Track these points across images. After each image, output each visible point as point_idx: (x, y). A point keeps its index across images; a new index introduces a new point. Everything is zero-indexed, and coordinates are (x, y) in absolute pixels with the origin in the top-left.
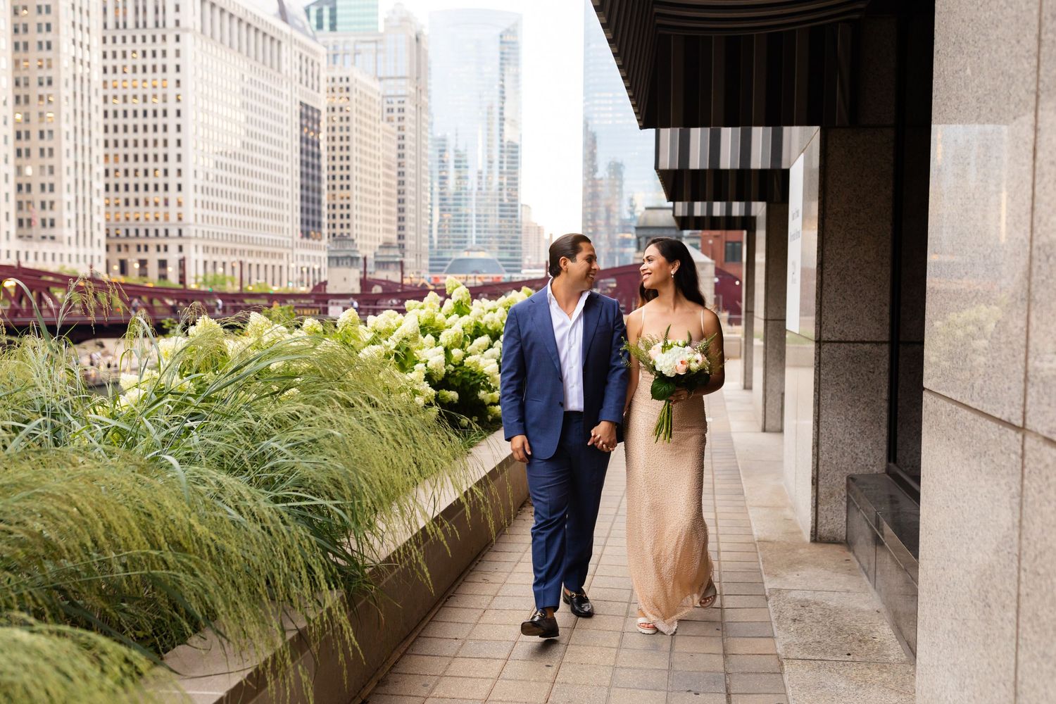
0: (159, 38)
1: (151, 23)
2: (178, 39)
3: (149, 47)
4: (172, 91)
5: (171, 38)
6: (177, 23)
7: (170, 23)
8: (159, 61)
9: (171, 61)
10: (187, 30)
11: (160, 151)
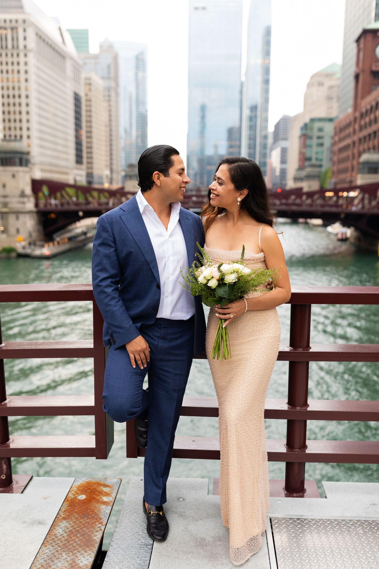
0: (15, 55)
1: (10, 46)
2: (26, 55)
3: (10, 60)
4: (23, 84)
5: (22, 55)
6: (25, 47)
7: (21, 47)
8: (16, 67)
9: (22, 68)
10: (30, 51)
11: (18, 117)
